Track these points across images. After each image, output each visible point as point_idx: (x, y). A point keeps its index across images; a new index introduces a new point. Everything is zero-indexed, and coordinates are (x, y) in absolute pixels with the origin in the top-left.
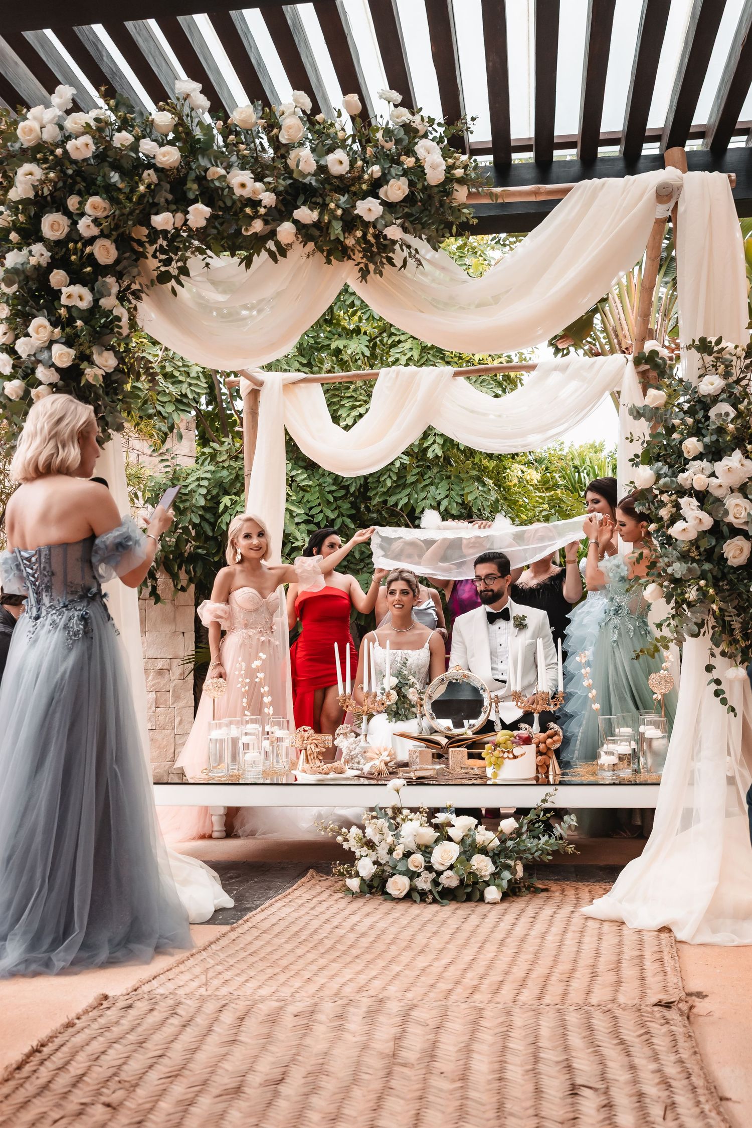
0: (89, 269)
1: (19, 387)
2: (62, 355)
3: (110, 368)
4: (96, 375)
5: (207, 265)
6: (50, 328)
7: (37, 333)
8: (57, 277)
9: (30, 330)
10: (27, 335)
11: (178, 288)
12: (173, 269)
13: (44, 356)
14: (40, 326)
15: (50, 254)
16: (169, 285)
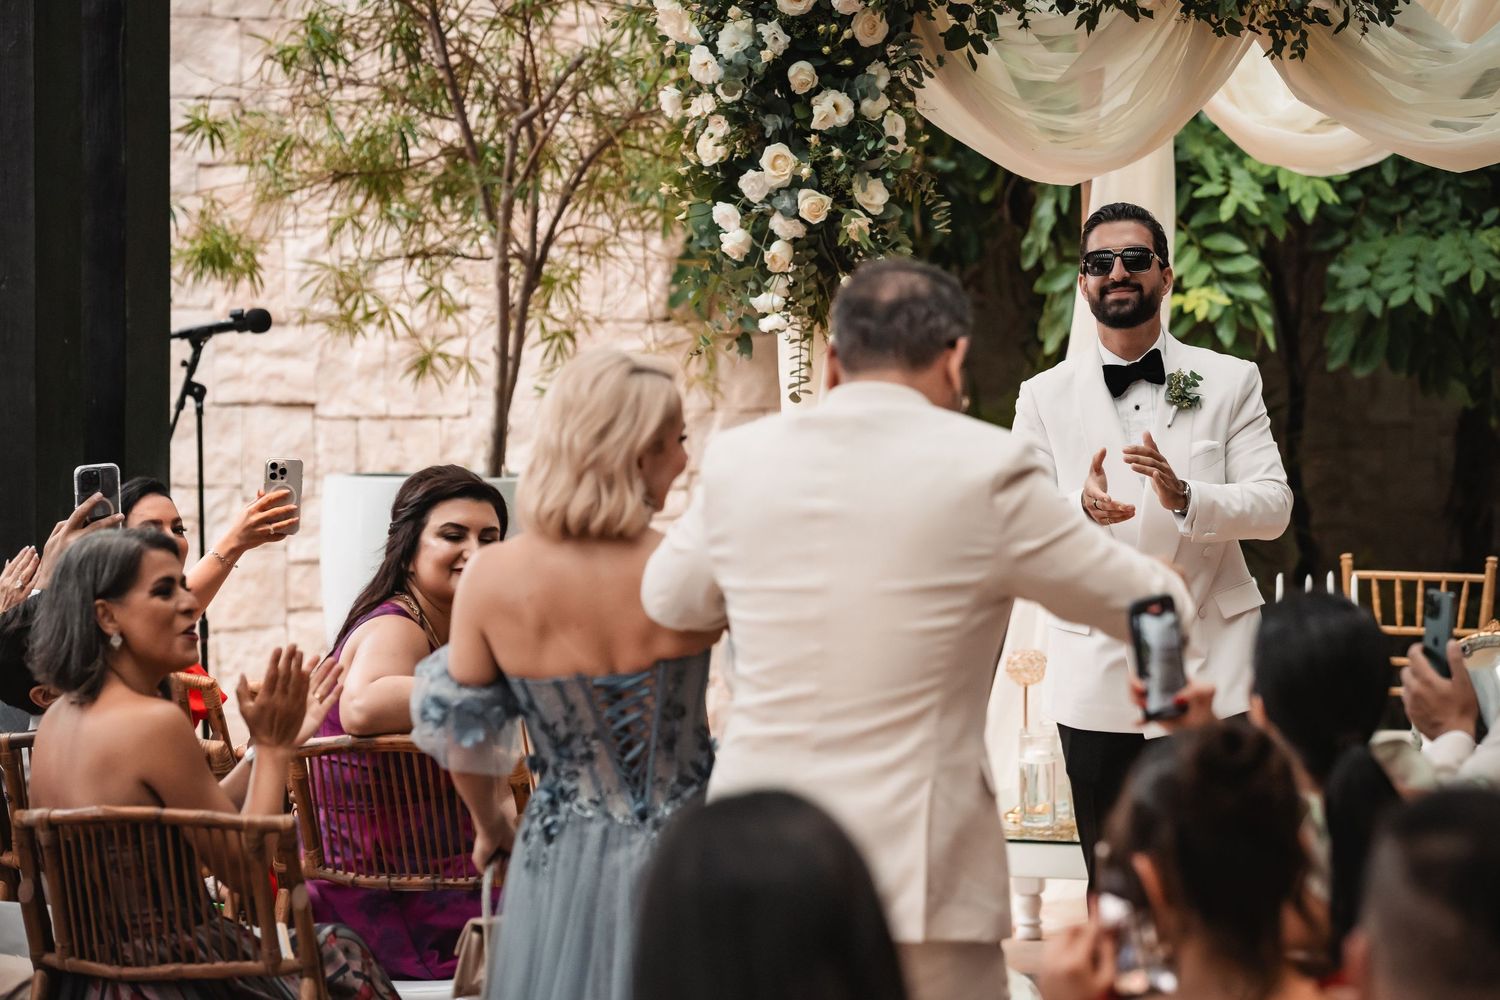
0: (848, 62)
1: (743, 244)
2: (813, 205)
3: (878, 207)
4: (861, 229)
5: (1025, 25)
6: (793, 158)
7: (774, 167)
8: (801, 74)
9: (764, 162)
10: (758, 168)
11: (978, 57)
12: (971, 25)
13: (785, 202)
14: (777, 157)
15: (789, 38)
16: (964, 50)
